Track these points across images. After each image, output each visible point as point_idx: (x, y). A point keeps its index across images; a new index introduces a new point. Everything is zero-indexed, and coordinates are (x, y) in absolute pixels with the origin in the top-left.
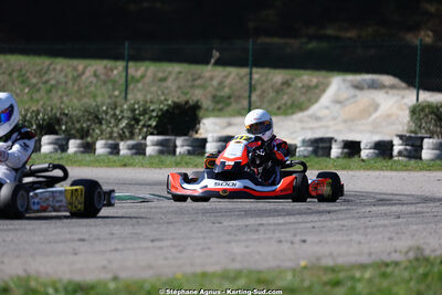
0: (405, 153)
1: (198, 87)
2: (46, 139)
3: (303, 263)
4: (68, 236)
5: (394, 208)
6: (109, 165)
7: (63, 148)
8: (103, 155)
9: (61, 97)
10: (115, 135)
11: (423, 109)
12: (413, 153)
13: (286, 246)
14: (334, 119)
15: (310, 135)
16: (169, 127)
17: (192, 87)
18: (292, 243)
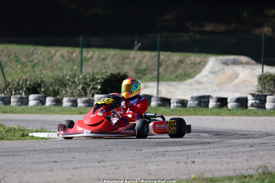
0: (255, 105)
1: (126, 64)
2: (32, 97)
3: (193, 176)
4: (47, 159)
5: (249, 141)
6: (71, 113)
7: (43, 102)
8: (68, 107)
9: (41, 71)
10: (75, 94)
11: (266, 78)
12: (260, 105)
13: (182, 165)
14: (211, 83)
15: (197, 94)
16: (108, 89)
17: (123, 63)
18: (186, 163)
